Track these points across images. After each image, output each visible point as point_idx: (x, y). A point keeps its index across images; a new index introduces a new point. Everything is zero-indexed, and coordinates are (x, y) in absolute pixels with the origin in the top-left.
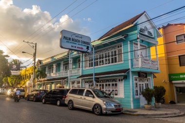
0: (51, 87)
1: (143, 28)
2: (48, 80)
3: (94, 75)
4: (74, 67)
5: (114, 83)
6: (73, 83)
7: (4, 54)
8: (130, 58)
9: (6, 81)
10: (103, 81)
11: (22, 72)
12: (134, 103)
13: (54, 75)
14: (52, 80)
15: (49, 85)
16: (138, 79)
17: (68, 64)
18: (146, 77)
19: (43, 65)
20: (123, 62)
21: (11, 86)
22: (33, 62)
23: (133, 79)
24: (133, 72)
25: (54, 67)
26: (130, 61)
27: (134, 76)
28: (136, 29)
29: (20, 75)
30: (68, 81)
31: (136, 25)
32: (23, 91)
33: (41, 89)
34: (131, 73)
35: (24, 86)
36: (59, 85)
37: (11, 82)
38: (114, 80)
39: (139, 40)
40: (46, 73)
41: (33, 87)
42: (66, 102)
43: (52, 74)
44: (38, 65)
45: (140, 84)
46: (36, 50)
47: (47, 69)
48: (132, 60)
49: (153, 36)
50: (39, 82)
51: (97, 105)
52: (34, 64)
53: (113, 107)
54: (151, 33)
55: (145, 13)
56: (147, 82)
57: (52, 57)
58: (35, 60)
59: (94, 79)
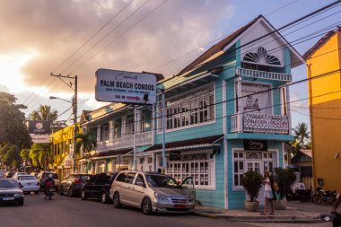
0: (106, 168)
1: (255, 51)
2: (102, 154)
3: (163, 146)
5: (204, 161)
6: (142, 160)
7: (17, 103)
9: (27, 156)
10: (186, 158)
11: (56, 136)
12: (229, 199)
13: (111, 144)
14: (108, 155)
15: (103, 166)
16: (244, 154)
17: (132, 121)
19: (91, 124)
20: (215, 121)
21: (34, 167)
22: (73, 117)
23: (229, 154)
24: (233, 142)
25: (111, 127)
27: (233, 149)
28: (234, 58)
29: (51, 143)
30: (132, 157)
31: (233, 50)
33: (90, 173)
35: (60, 167)
36: (119, 165)
37: (36, 158)
38: (204, 156)
39: (240, 79)
40: (98, 139)
41: (75, 168)
42: (111, 196)
43: (107, 142)
44: (82, 122)
45: (251, 164)
46: (76, 90)
47: (99, 131)
48: (229, 117)
49: (282, 66)
50: (86, 157)
51: (147, 199)
52: (75, 121)
53: (170, 202)
54: (276, 59)
55: (261, 19)
56: (268, 160)
57: (107, 107)
58: (75, 112)
59: (163, 155)
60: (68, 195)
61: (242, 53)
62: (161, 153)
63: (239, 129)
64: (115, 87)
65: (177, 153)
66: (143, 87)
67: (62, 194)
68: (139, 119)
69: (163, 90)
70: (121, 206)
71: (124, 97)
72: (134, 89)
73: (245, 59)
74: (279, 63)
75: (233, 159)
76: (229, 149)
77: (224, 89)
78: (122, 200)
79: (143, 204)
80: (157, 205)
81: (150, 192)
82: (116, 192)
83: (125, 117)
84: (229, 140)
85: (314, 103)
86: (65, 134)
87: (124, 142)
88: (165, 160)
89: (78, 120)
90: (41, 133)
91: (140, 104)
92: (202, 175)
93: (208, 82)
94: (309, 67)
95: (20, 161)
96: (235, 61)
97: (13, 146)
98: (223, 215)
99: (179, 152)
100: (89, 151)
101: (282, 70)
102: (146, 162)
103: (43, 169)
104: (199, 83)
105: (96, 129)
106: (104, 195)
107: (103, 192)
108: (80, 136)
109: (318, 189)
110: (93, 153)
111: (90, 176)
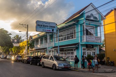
0: (38, 54)
1: (90, 15)
2: (36, 50)
3: (58, 47)
4: (51, 41)
5: (72, 52)
7: (9, 33)
8: (79, 36)
9: (12, 50)
10: (65, 51)
11: (21, 44)
13: (39, 47)
14: (38, 50)
15: (37, 53)
16: (86, 49)
17: (47, 39)
18: (93, 48)
19: (33, 40)
20: (76, 38)
21: (14, 54)
22: (27, 38)
23: (81, 49)
24: (82, 45)
25: (39, 41)
26: (80, 38)
27: (83, 48)
28: (83, 17)
29: (19, 46)
30: (47, 51)
31: (83, 14)
32: (21, 57)
33: (32, 55)
34: (80, 45)
35: (22, 54)
36: (42, 53)
37: (14, 51)
38: (72, 50)
39: (85, 24)
40: (35, 45)
41: (27, 54)
42: (41, 63)
43: (38, 46)
44: (30, 39)
45: (88, 53)
46: (28, 29)
47: (35, 42)
48: (81, 37)
49: (98, 20)
50: (31, 51)
51: (54, 65)
52: (27, 39)
53: (63, 66)
54: (96, 18)
55: (92, 4)
56: (94, 51)
57: (38, 34)
58: (27, 36)
59: (58, 50)
60: (25, 63)
61: (86, 15)
62: (58, 49)
63: (85, 41)
64: (43, 27)
65: (62, 49)
66: (52, 27)
67: (23, 63)
68: (49, 38)
69: (58, 28)
70: (44, 67)
71: (45, 30)
72: (49, 28)
73: (86, 17)
74: (97, 19)
75: (83, 51)
76: (81, 48)
77: (79, 27)
78: (45, 65)
79: (53, 66)
80: (58, 67)
81: (55, 62)
82: (43, 62)
83: (44, 38)
84: (81, 45)
85: (106, 33)
86: (24, 43)
87: (44, 46)
88: (59, 51)
89: (28, 39)
90: (16, 43)
91: (51, 33)
92: (71, 56)
93: (73, 25)
94: (104, 21)
95: (9, 52)
96: (83, 18)
97: (7, 47)
98: (81, 70)
99: (63, 49)
100: (32, 49)
101: (98, 21)
102: (51, 52)
103: (17, 55)
104: (70, 26)
105: (34, 42)
106: (38, 63)
107: (38, 62)
108: (29, 44)
109: (108, 61)
110: (33, 49)
111: (33, 57)
